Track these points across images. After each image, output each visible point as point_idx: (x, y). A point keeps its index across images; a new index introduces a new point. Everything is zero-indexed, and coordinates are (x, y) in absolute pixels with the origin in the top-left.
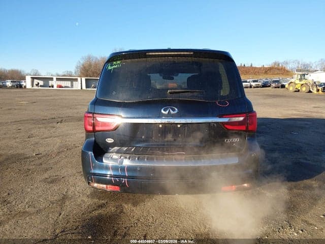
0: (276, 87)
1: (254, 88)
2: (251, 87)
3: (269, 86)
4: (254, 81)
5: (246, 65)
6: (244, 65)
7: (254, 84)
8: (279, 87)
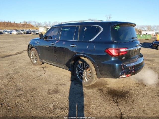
0: (33, 34)
1: (23, 34)
2: (21, 34)
3: (30, 33)
4: (22, 31)
5: (11, 22)
6: (10, 22)
7: (22, 32)
8: (35, 34)
